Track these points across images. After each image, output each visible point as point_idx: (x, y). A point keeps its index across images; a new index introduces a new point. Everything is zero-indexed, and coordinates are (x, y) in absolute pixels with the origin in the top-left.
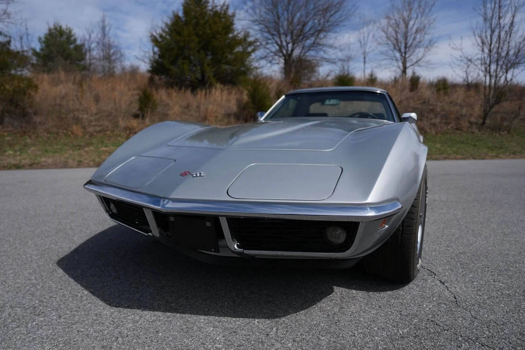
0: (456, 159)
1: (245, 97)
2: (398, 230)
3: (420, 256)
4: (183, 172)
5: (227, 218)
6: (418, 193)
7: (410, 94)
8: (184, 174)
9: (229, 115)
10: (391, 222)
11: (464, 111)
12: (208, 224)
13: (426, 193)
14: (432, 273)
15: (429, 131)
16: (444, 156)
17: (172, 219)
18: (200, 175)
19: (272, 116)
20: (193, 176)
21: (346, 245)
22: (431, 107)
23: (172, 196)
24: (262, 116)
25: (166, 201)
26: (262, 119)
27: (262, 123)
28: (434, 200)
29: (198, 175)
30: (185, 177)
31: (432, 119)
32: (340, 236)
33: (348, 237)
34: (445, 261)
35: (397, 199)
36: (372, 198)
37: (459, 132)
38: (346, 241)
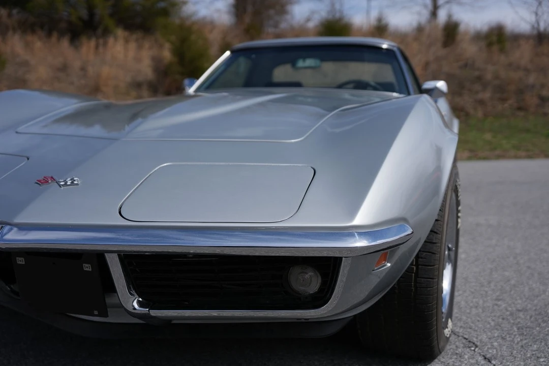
0: (517, 157)
1: (167, 54)
2: (409, 270)
3: (450, 314)
4: (41, 178)
5: (119, 256)
6: (442, 210)
7: (442, 52)
8: (43, 182)
9: (138, 85)
10: (396, 257)
11: (531, 79)
12: (87, 267)
13: (458, 211)
14: (471, 344)
15: (472, 111)
16: (497, 152)
17: (21, 261)
18: (72, 183)
19: (209, 86)
20: (60, 186)
21: (321, 298)
22: (477, 73)
23: (19, 220)
24: (191, 85)
25: (7, 228)
26: (191, 90)
27: (190, 97)
28: (478, 225)
29: (69, 183)
30: (44, 186)
31: (477, 92)
32: (310, 282)
33: (324, 283)
34: (493, 323)
35: (404, 220)
36: (362, 218)
37: (521, 114)
38: (321, 290)
